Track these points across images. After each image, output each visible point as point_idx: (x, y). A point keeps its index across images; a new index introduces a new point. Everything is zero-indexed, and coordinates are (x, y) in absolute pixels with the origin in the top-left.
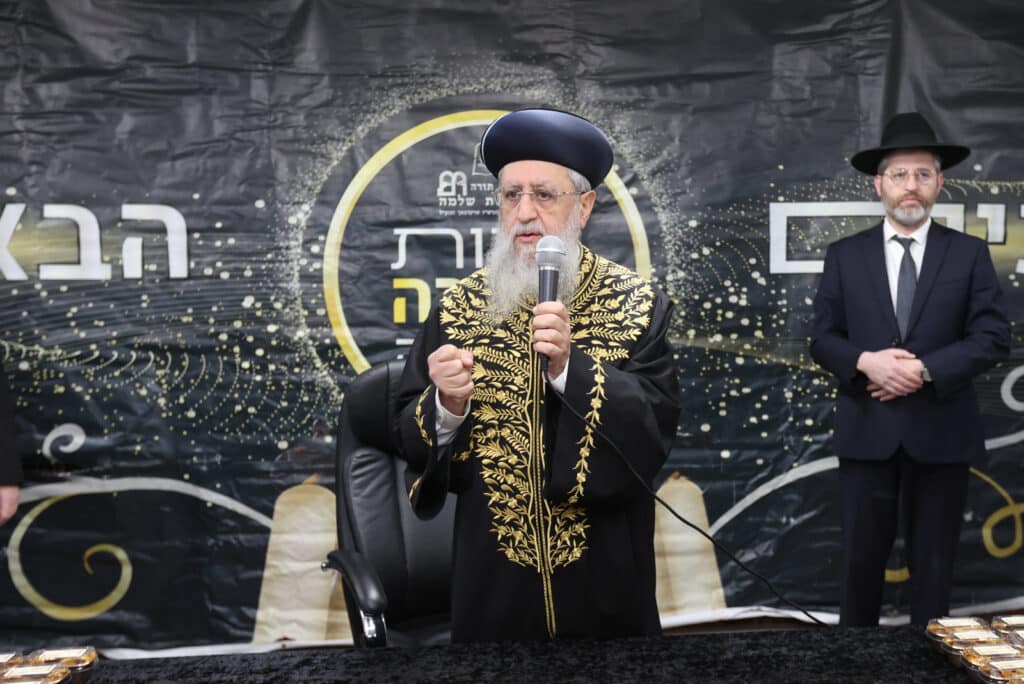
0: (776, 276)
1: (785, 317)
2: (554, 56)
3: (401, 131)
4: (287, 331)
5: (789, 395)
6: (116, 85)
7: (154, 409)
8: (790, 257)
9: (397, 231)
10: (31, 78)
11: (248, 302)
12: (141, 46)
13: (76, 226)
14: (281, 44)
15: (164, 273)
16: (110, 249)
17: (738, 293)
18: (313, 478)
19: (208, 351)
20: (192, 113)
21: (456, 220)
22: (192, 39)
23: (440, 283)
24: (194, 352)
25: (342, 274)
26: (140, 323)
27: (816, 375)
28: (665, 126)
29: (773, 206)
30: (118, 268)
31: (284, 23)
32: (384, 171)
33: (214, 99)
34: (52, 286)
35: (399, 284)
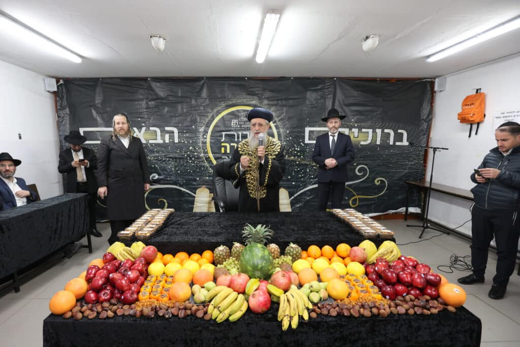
0: (306, 144)
1: (308, 153)
2: (258, 94)
3: (223, 111)
4: (199, 154)
5: (308, 170)
6: (164, 101)
7: (171, 171)
8: (309, 140)
9: (223, 133)
10: (148, 100)
11: (191, 148)
12: (169, 93)
13: (156, 132)
14: (199, 91)
15: (173, 142)
16: (163, 137)
17: (297, 147)
18: (204, 186)
19: (183, 158)
20: (179, 107)
21: (236, 130)
22: (180, 91)
23: (232, 144)
24: (180, 159)
25: (211, 142)
26: (169, 152)
27: (314, 166)
28: (282, 110)
29: (306, 128)
30: (164, 141)
31: (199, 87)
32: (220, 119)
33: (184, 104)
34: (151, 144)
35: (223, 144)
